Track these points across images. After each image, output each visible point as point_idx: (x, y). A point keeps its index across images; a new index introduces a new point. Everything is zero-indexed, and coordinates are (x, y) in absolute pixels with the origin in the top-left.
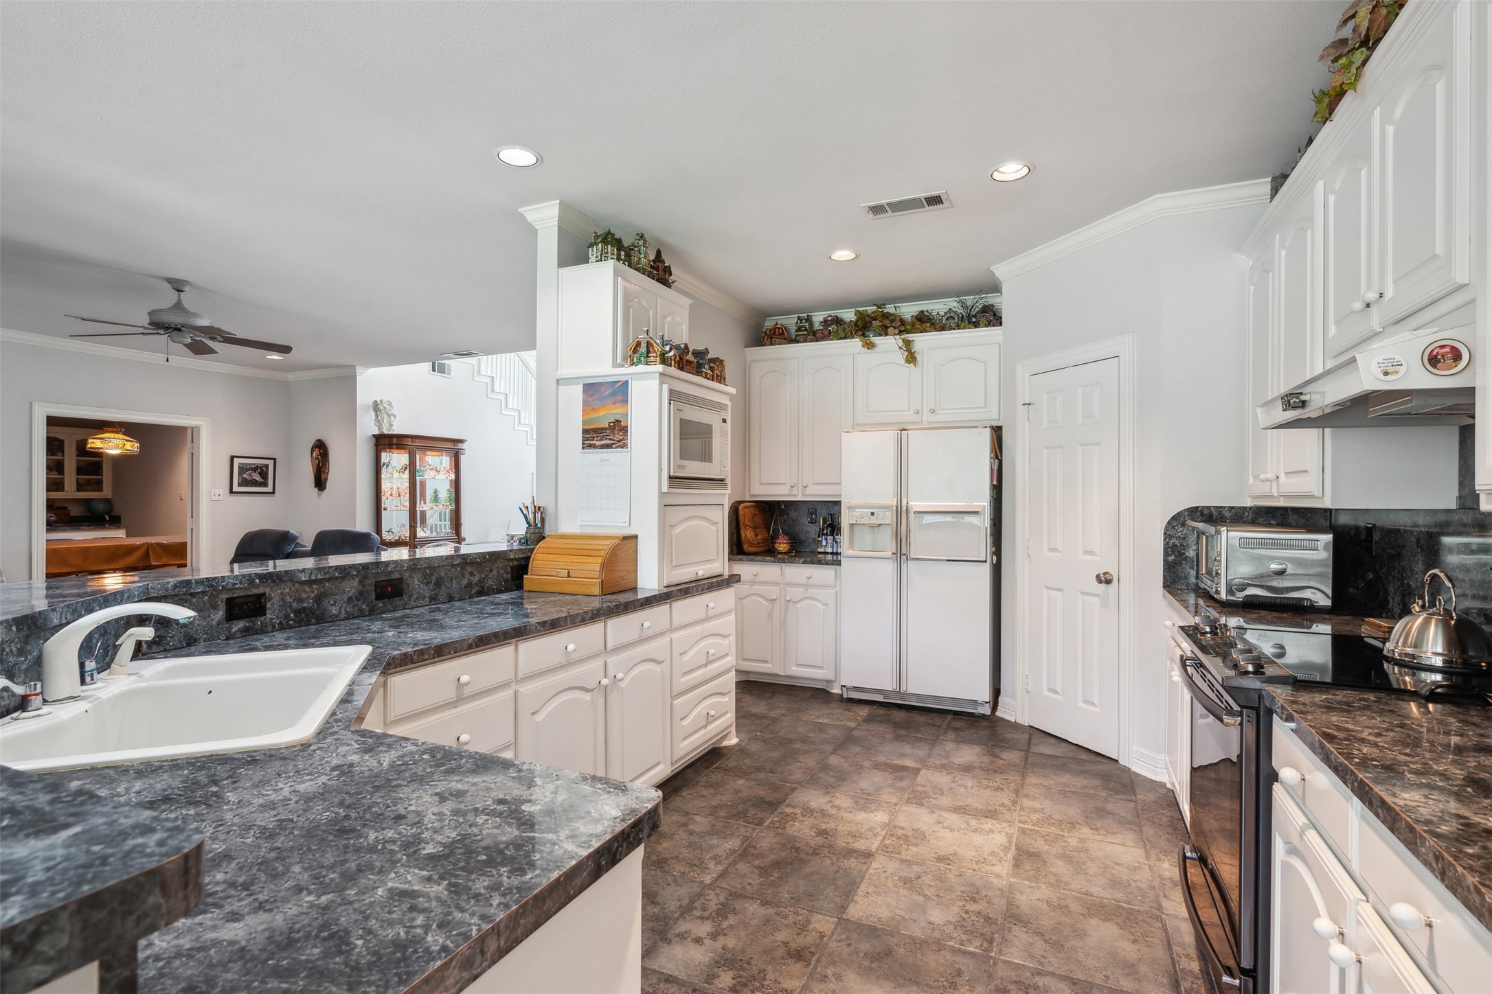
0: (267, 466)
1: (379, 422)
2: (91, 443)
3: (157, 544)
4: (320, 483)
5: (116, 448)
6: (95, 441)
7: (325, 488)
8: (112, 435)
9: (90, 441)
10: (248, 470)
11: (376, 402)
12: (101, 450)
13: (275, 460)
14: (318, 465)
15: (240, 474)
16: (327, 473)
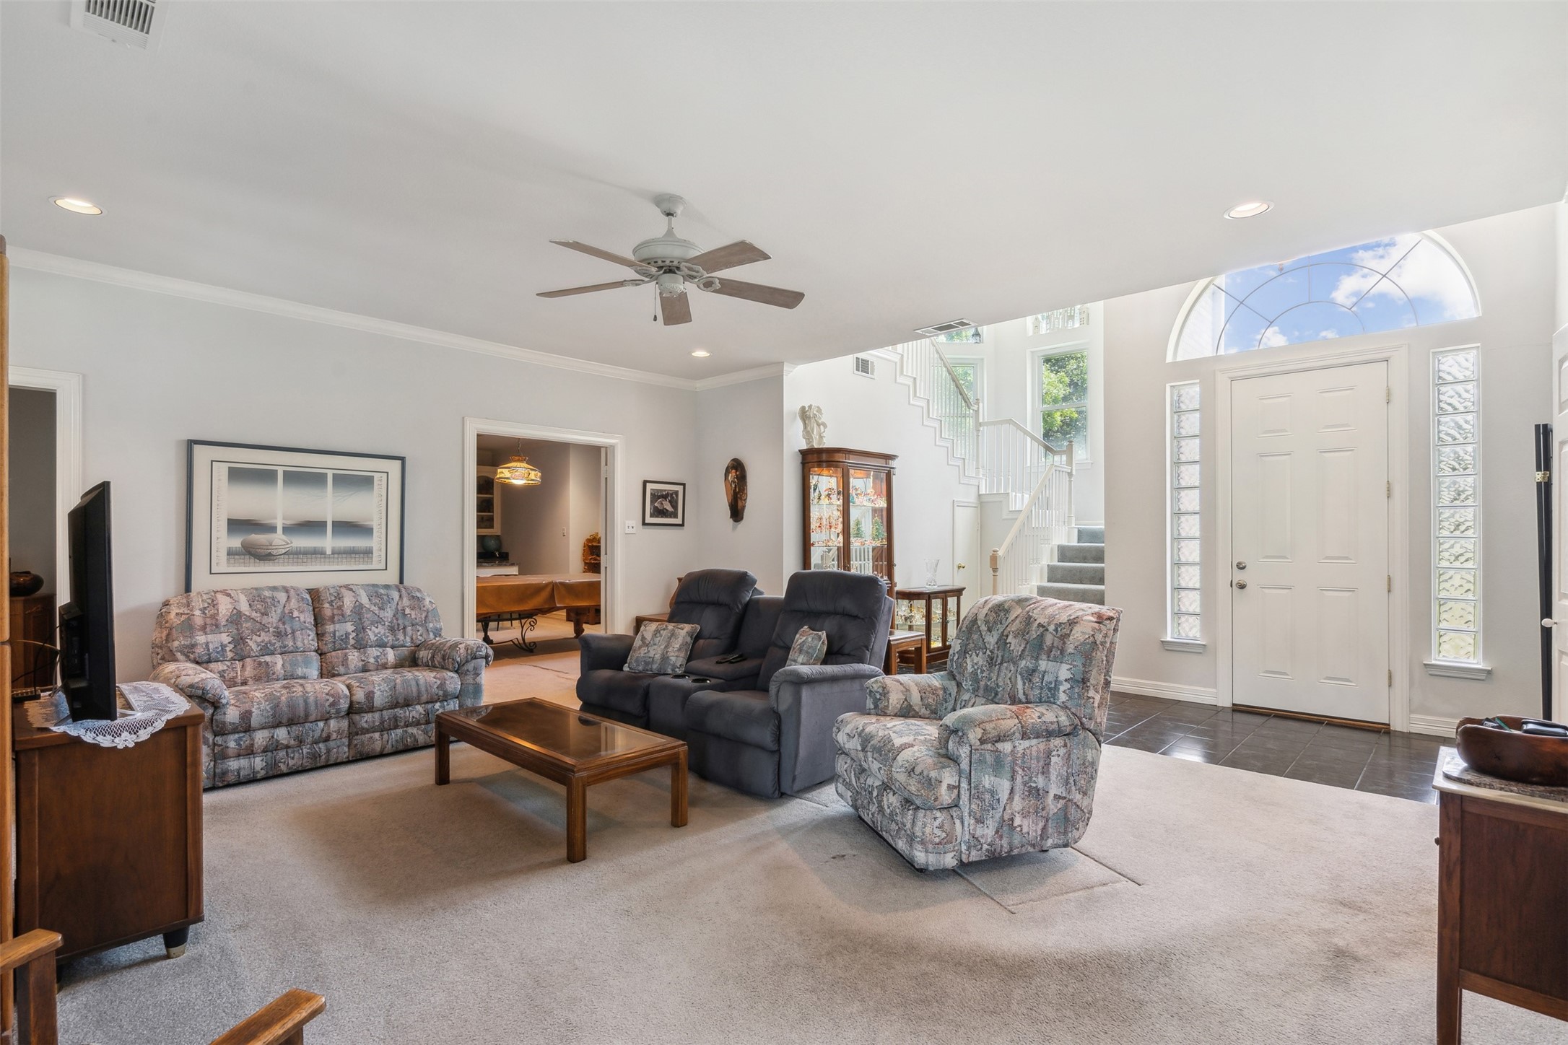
0: (677, 493)
1: (808, 434)
2: (500, 473)
3: (561, 583)
4: (737, 513)
5: (523, 478)
6: (503, 470)
7: (742, 518)
8: (518, 464)
9: (499, 470)
10: (659, 497)
11: (803, 408)
12: (507, 481)
13: (684, 485)
14: (735, 490)
15: (652, 502)
16: (745, 500)
